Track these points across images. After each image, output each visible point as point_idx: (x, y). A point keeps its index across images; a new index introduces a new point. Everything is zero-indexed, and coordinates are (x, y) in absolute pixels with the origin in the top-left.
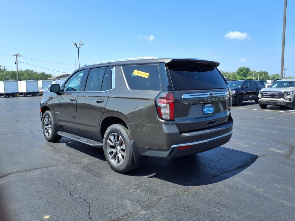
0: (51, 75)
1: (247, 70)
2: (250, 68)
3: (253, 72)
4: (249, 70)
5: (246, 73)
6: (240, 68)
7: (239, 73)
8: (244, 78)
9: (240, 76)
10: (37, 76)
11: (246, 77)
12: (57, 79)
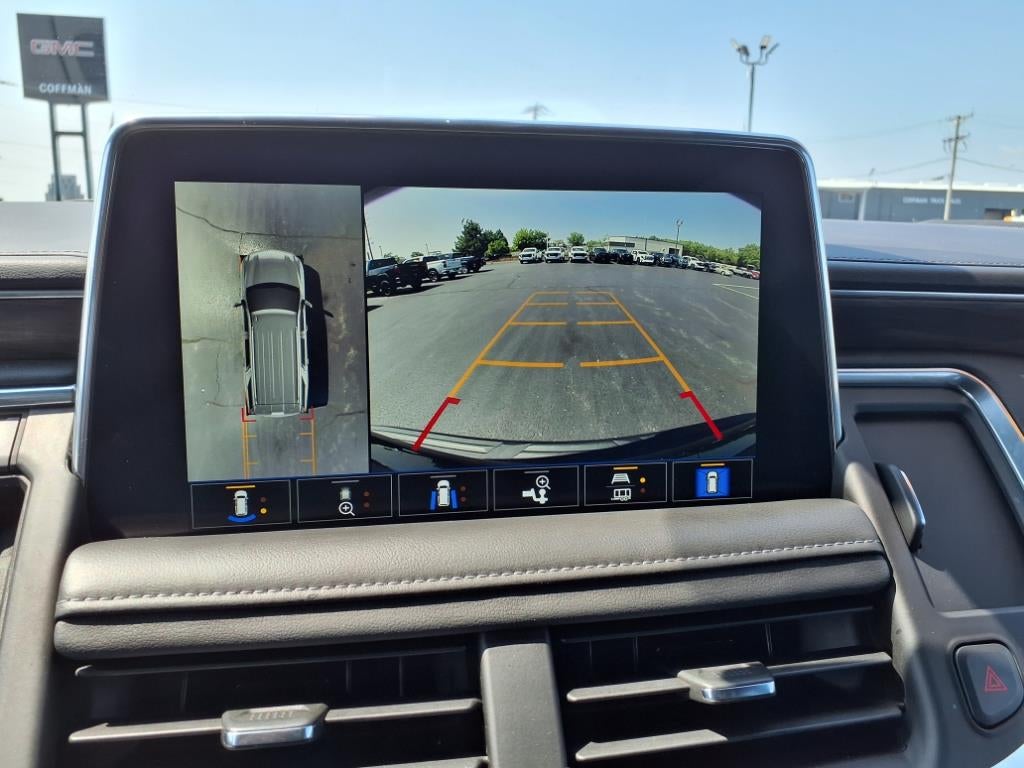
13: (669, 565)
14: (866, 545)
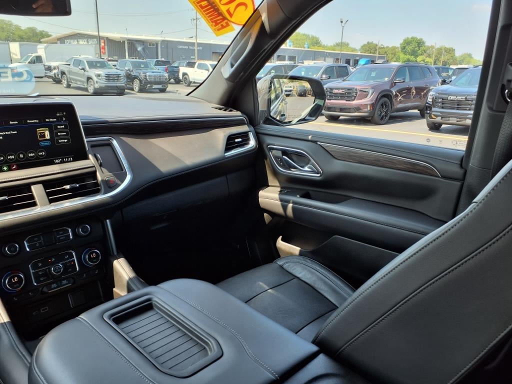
0: (50, 33)
1: (420, 43)
2: (424, 40)
3: (429, 48)
4: (424, 43)
5: (417, 49)
6: (408, 38)
7: (404, 48)
8: (412, 58)
9: (406, 55)
10: (21, 33)
11: (416, 56)
12: (59, 42)
13: (59, 171)
14: (92, 165)
